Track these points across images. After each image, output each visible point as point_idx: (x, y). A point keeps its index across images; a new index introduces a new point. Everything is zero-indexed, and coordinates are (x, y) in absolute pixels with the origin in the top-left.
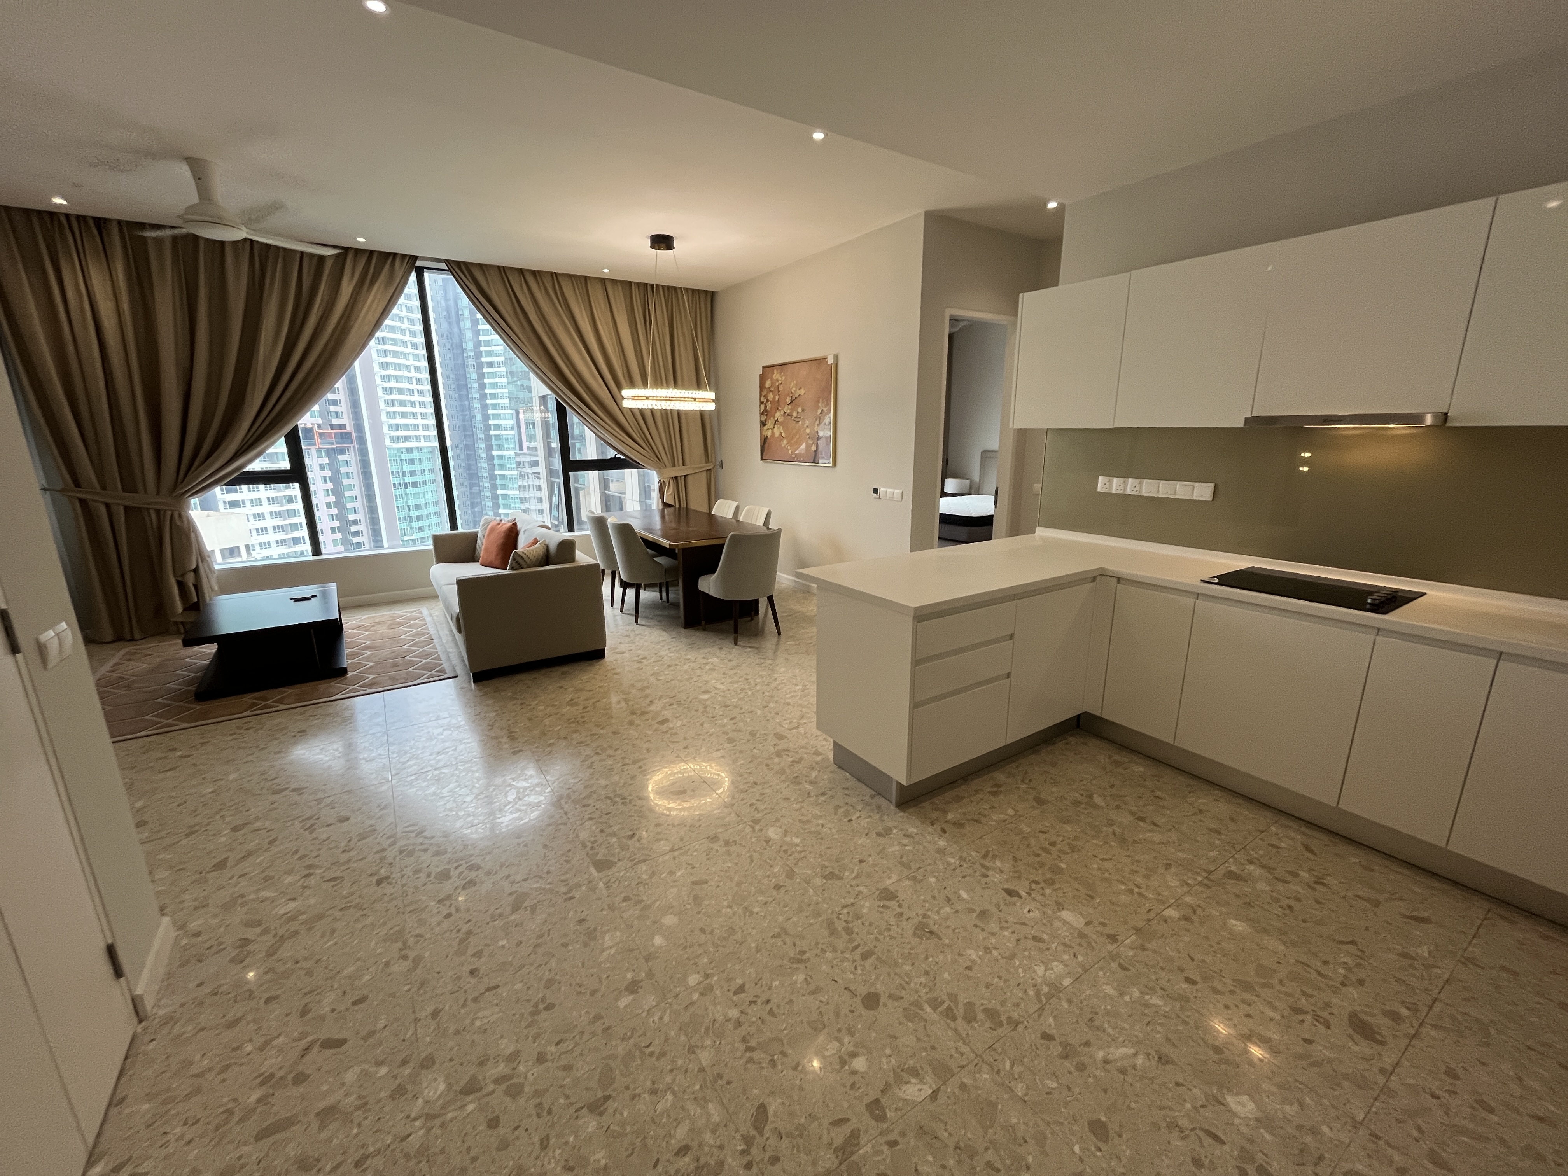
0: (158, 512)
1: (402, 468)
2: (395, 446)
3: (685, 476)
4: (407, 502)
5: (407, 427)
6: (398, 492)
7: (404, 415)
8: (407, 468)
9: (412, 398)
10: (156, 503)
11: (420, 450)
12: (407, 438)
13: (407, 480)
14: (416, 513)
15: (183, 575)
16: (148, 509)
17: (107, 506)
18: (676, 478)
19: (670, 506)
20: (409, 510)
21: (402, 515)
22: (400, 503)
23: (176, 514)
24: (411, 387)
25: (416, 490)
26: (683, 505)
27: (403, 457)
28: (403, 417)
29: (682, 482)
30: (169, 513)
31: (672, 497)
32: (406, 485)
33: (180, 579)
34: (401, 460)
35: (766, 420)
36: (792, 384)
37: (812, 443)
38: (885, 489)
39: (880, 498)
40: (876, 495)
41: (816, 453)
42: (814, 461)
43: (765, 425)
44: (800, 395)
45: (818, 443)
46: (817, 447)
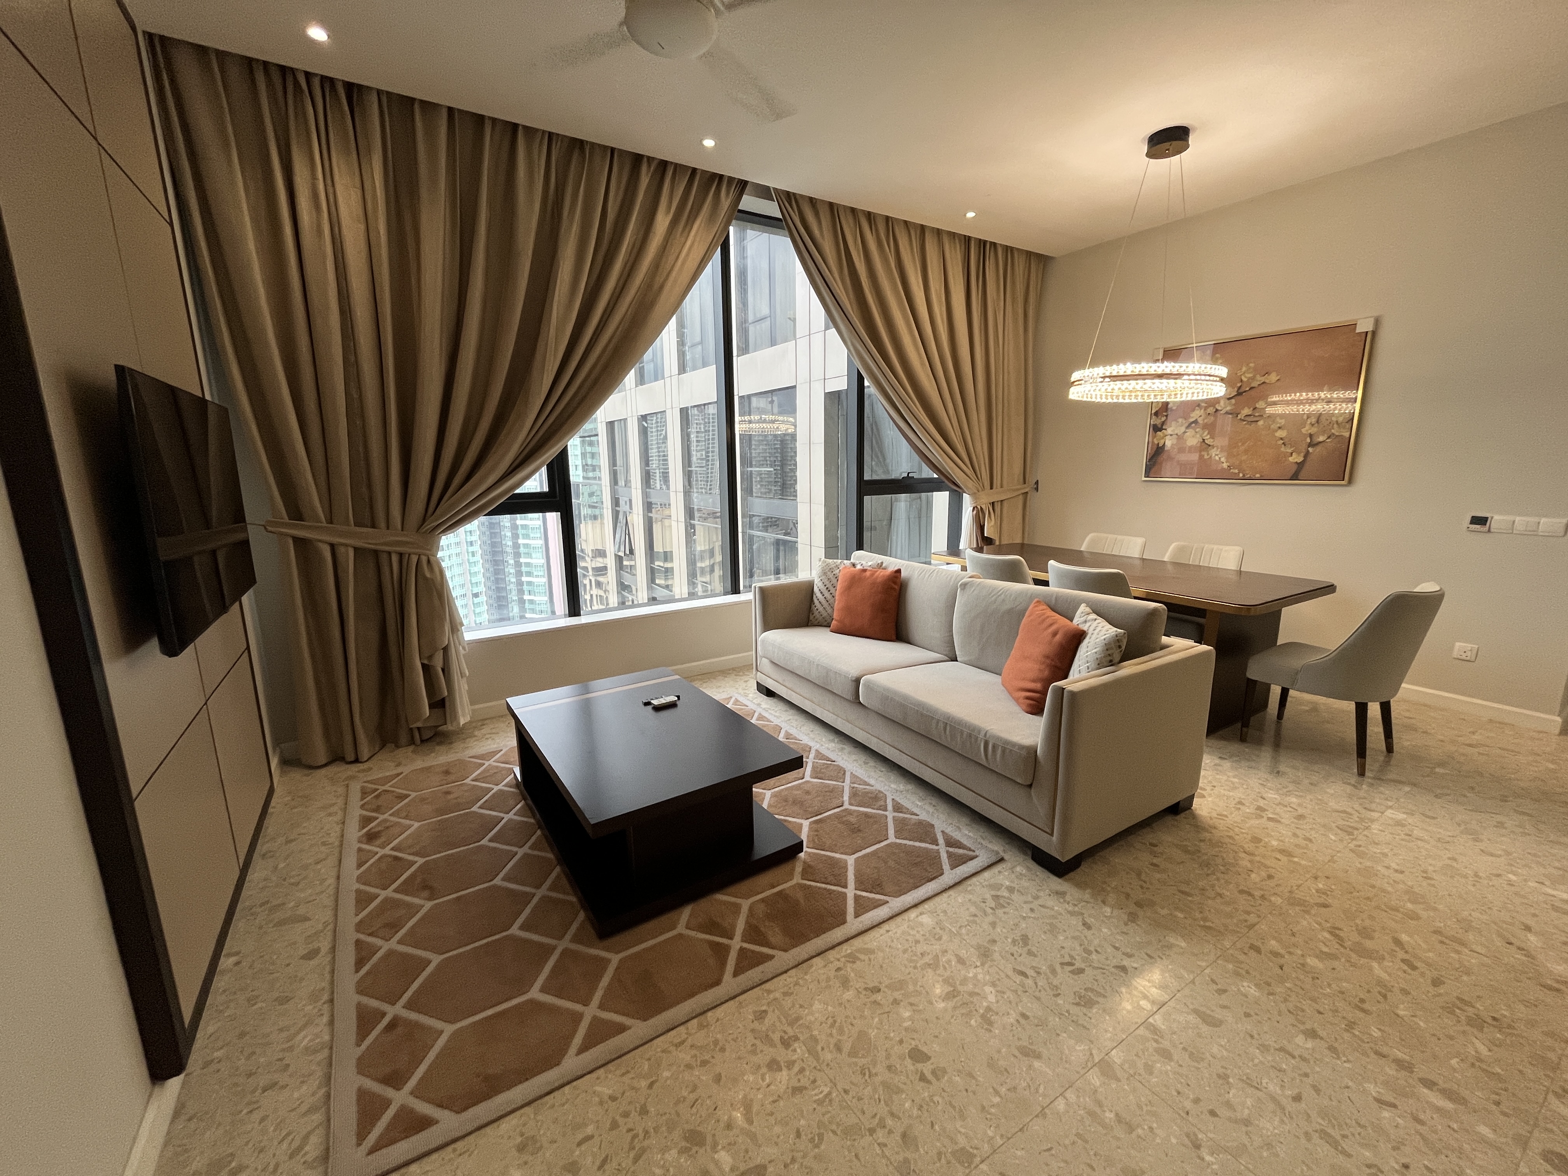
0: (401, 555)
3: (1002, 501)
10: (398, 543)
15: (430, 657)
16: (389, 553)
17: (332, 546)
23: (424, 559)
30: (414, 559)
31: (993, 529)
33: (426, 662)
35: (1163, 423)
36: (1244, 369)
37: (1290, 451)
38: (1510, 518)
39: (1489, 531)
40: (1478, 526)
41: (1300, 465)
42: (1295, 477)
43: (1161, 430)
44: (1264, 383)
45: (1308, 451)
46: (1306, 456)
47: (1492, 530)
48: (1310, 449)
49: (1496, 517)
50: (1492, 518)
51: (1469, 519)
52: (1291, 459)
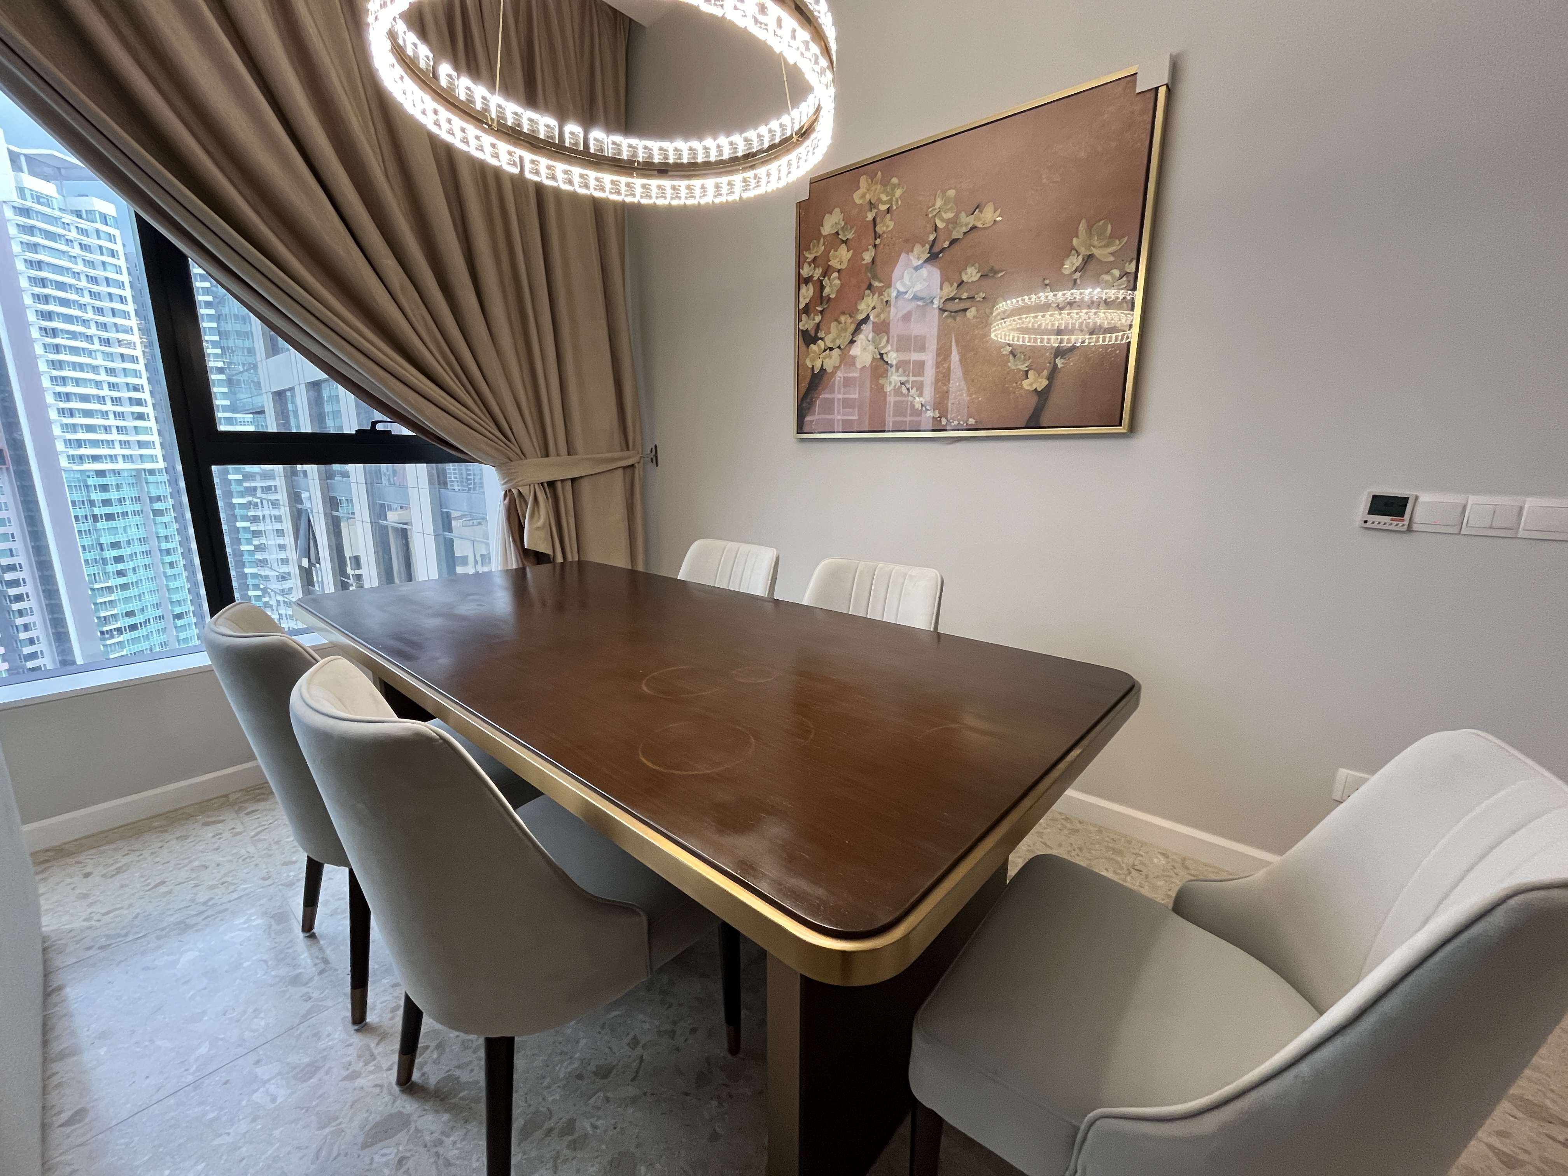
1: (89, 496)
2: (75, 467)
3: (573, 480)
4: (98, 539)
5: (95, 443)
6: (83, 527)
7: (90, 429)
8: (96, 496)
9: (103, 408)
11: (117, 473)
12: (96, 458)
13: (96, 511)
14: (115, 553)
18: (552, 484)
19: (539, 558)
20: (102, 549)
21: (90, 556)
22: (87, 542)
24: (101, 393)
25: (112, 524)
26: (572, 556)
27: (90, 482)
28: (87, 431)
29: (566, 494)
31: (543, 534)
32: (95, 518)
34: (87, 486)
35: (818, 327)
36: (939, 203)
37: (1023, 367)
38: (1456, 499)
39: (1410, 529)
40: (1387, 519)
41: (1043, 395)
42: (1034, 422)
43: (814, 340)
44: (974, 228)
45: (1055, 365)
46: (1051, 378)
47: (1415, 527)
48: (1059, 362)
49: (1425, 498)
50: (1417, 498)
51: (1364, 503)
52: (1026, 384)
